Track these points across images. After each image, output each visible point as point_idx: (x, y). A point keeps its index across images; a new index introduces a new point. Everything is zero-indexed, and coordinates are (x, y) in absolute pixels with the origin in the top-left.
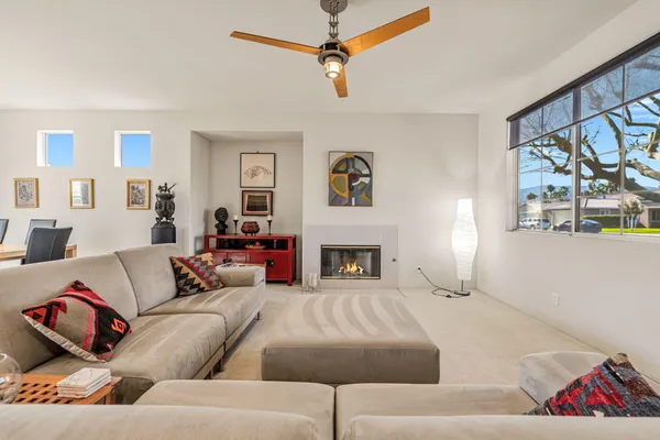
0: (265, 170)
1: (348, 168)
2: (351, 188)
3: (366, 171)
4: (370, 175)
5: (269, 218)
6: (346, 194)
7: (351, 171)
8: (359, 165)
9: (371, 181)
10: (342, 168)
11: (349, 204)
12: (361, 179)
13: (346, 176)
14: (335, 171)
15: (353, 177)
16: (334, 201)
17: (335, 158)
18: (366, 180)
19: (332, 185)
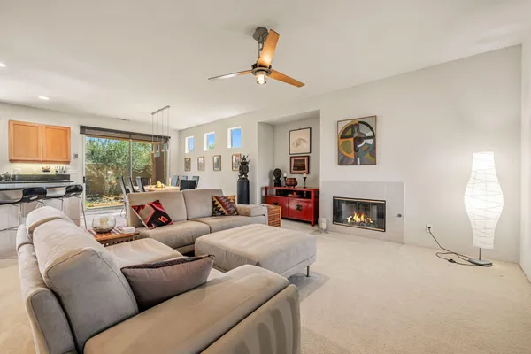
0: (304, 141)
1: (353, 132)
2: (356, 150)
3: (369, 134)
4: (374, 137)
5: (304, 175)
6: (352, 155)
7: (356, 135)
8: (363, 129)
9: (375, 142)
10: (349, 133)
11: (355, 164)
12: (365, 141)
13: (352, 140)
14: (343, 137)
15: (359, 140)
16: (342, 161)
17: (342, 126)
18: (370, 142)
19: (341, 149)
